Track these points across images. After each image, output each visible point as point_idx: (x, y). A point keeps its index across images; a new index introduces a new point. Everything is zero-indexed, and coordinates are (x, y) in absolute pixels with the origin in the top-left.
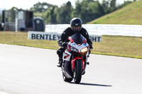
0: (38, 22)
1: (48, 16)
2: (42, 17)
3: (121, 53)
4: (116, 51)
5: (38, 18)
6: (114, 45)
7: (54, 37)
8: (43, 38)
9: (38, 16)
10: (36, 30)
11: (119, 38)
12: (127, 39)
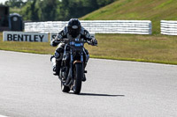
0: (15, 19)
1: (27, 13)
2: (20, 13)
3: (119, 55)
4: (113, 53)
5: (15, 14)
6: (109, 46)
7: (35, 38)
8: (22, 40)
9: (15, 12)
10: (13, 30)
11: (117, 37)
12: (126, 38)
